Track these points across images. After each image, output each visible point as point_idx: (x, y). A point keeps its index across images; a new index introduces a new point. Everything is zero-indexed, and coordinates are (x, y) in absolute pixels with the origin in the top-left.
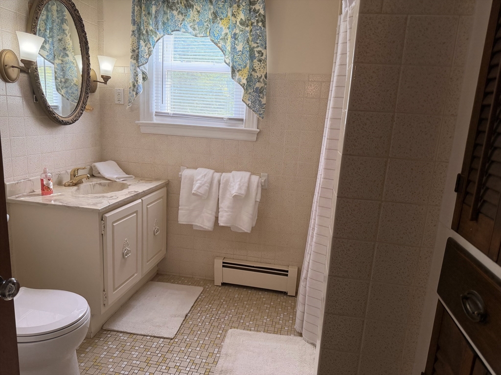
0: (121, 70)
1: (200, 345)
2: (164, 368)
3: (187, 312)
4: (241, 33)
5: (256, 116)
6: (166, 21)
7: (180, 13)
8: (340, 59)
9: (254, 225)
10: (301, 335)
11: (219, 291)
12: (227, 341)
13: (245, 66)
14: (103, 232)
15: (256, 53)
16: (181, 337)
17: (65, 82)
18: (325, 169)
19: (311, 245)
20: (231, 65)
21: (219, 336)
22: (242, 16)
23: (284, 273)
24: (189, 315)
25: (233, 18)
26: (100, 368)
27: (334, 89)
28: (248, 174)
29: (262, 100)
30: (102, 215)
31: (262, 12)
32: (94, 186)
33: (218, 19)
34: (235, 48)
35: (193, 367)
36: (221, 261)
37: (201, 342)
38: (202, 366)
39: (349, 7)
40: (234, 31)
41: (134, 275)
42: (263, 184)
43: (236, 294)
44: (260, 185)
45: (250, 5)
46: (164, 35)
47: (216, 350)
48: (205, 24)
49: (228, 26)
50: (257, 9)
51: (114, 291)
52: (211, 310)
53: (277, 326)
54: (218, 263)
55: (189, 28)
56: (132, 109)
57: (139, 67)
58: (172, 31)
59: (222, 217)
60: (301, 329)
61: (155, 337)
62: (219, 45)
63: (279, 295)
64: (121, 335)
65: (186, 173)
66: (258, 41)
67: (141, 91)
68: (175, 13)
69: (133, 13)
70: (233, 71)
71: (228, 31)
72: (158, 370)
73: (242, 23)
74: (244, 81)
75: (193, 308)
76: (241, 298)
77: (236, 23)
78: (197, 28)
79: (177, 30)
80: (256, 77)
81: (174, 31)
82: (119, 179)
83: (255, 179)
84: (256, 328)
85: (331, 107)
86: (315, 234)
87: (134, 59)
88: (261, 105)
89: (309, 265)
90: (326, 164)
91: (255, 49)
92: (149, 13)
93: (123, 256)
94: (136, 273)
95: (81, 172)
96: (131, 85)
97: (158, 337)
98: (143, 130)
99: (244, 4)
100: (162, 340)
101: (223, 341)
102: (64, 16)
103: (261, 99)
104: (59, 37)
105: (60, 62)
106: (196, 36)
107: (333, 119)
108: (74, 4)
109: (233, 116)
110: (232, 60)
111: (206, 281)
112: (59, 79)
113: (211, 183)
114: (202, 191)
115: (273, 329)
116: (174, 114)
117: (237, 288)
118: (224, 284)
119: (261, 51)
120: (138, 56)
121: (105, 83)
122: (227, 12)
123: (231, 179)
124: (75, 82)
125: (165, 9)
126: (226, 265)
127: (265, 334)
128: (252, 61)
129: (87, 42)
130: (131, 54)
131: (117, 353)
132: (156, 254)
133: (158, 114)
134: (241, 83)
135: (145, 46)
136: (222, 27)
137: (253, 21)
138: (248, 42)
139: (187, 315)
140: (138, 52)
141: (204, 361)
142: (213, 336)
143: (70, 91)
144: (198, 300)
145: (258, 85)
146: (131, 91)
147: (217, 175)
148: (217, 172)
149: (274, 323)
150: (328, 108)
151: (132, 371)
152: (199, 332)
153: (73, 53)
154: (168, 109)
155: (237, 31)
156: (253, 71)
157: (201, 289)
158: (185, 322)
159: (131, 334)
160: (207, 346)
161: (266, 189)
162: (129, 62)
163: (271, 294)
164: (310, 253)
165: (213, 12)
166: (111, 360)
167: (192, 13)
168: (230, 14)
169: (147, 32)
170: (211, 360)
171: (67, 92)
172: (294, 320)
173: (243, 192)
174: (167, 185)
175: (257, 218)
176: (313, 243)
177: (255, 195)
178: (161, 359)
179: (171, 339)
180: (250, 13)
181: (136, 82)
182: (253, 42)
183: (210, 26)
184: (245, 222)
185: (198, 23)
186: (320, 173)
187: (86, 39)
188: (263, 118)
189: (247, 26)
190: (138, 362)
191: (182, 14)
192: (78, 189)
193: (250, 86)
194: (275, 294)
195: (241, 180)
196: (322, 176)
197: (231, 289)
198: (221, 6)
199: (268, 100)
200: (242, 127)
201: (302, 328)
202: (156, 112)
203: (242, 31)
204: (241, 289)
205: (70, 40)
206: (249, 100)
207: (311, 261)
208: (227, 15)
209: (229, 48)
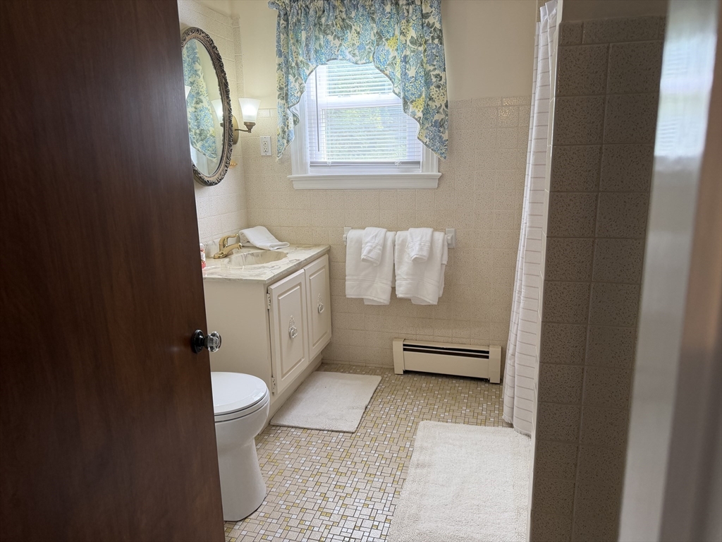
0: (265, 113)
1: (387, 439)
2: (350, 463)
3: (367, 403)
4: (412, 54)
5: (436, 156)
6: (318, 48)
7: (336, 37)
8: (541, 79)
9: (441, 296)
10: (511, 426)
11: (401, 380)
12: (420, 433)
13: (420, 95)
14: (269, 308)
15: (432, 77)
16: (364, 431)
17: (200, 135)
18: (531, 215)
19: (517, 313)
20: (402, 95)
21: (409, 429)
22: (412, 33)
23: (484, 355)
24: (369, 407)
25: (402, 38)
26: (277, 464)
27: (535, 115)
28: (429, 231)
29: (443, 135)
30: (267, 286)
31: (438, 25)
32: (246, 257)
33: (384, 39)
34: (406, 74)
35: (383, 462)
36: (402, 343)
37: (389, 436)
38: (394, 459)
39: (549, 15)
40: (404, 54)
41: (300, 360)
42: (450, 242)
43: (423, 382)
44: (446, 243)
45: (423, 18)
46: (317, 66)
47: (408, 443)
48: (367, 47)
49: (396, 48)
50: (431, 22)
51: (282, 377)
52: (395, 401)
53: (480, 417)
54: (398, 346)
55: (347, 54)
56: (282, 161)
57: (289, 108)
58: (328, 61)
59: (400, 286)
60: (510, 418)
61: (332, 431)
62: (386, 72)
63: (479, 383)
64: (293, 430)
65: (352, 235)
66: (435, 63)
67: (293, 137)
68: (330, 37)
69: (278, 42)
70: (405, 103)
71: (396, 54)
72: (343, 465)
73: (413, 42)
74: (420, 114)
75: (373, 400)
76: (430, 388)
77: (406, 43)
78: (358, 54)
79: (333, 59)
80: (434, 107)
81: (331, 59)
82: (272, 247)
83: (439, 236)
84: (454, 420)
85: (533, 137)
86: (522, 298)
87: (282, 99)
88: (442, 142)
89: (516, 338)
90: (532, 209)
91: (431, 73)
92: (297, 41)
93: (290, 337)
94: (303, 358)
95: (231, 241)
96: (280, 131)
97: (336, 432)
98: (297, 186)
99: (414, 18)
100: (341, 434)
101: (414, 434)
102: (196, 53)
103: (441, 134)
104: (191, 80)
105: (194, 110)
106: (356, 63)
107: (536, 152)
108: (212, 40)
109: (406, 159)
110: (404, 89)
111: (384, 369)
112: (194, 130)
113: (384, 246)
114: (373, 255)
115: (475, 420)
116: (333, 163)
117: (423, 377)
118: (406, 372)
119: (439, 75)
120: (287, 94)
121: (249, 131)
122: (394, 30)
123: (409, 239)
124: (211, 132)
125: (317, 33)
126: (407, 348)
127: (466, 426)
128: (428, 88)
129: (227, 83)
130: (278, 93)
131: (293, 448)
132: (322, 337)
133: (313, 165)
134: (416, 117)
135: (295, 82)
136: (390, 49)
137: (427, 38)
138: (422, 65)
139: (366, 407)
140: (287, 90)
141: (395, 455)
142: (402, 429)
143: (207, 145)
144: (378, 391)
145: (437, 117)
146: (280, 139)
147: (390, 235)
148: (389, 231)
149: (476, 415)
150: (529, 139)
151: (313, 467)
152: (384, 425)
153: (207, 98)
154: (324, 157)
155: (408, 53)
156: (430, 100)
157: (379, 378)
158: (365, 415)
159: (305, 429)
160: (396, 440)
161: (454, 249)
162: (277, 102)
163: (468, 382)
164: (516, 322)
165: (377, 32)
166: (287, 456)
167: (350, 35)
168: (397, 33)
169: (297, 64)
170: (403, 454)
171: (203, 145)
172: (501, 411)
173: (425, 253)
174: (328, 251)
175: (443, 286)
176: (521, 310)
177: (441, 256)
178: (345, 454)
179: (353, 433)
180: (423, 28)
181: (286, 128)
182: (428, 65)
183: (373, 49)
184: (430, 293)
185: (358, 47)
186: (525, 221)
187: (226, 80)
188: (445, 158)
189: (421, 45)
190: (318, 458)
191: (338, 38)
192: (230, 261)
193: (427, 119)
194: (473, 382)
195: (421, 239)
196: (528, 225)
197: (416, 378)
198: (386, 23)
199: (450, 135)
200: (418, 171)
201: (512, 417)
202: (311, 163)
203: (414, 51)
204: (429, 378)
205: (203, 82)
206: (426, 137)
207: (519, 332)
208: (394, 34)
209: (398, 75)
